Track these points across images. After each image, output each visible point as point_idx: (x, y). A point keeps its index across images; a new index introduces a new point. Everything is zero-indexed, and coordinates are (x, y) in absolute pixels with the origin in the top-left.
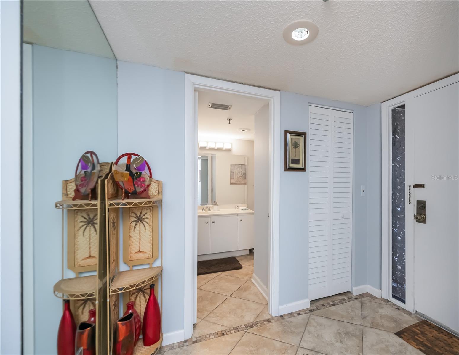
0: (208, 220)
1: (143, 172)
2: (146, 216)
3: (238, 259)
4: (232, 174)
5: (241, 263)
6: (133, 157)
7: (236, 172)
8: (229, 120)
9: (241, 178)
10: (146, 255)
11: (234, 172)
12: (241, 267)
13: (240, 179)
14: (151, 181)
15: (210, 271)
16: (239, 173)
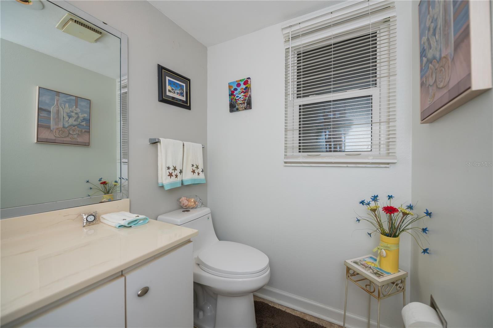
9: (74, 131)
13: (71, 132)
16: (70, 117)
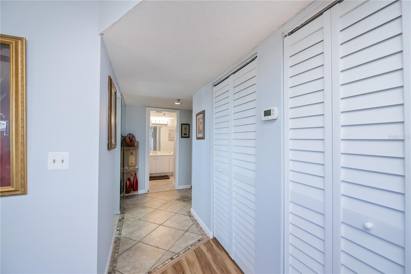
0: (155, 158)
1: (133, 139)
2: (133, 152)
3: (169, 176)
4: (169, 135)
5: (170, 177)
6: (131, 135)
7: (172, 134)
8: (164, 114)
10: (133, 164)
11: (171, 134)
12: (169, 178)
14: (135, 142)
15: (155, 179)
